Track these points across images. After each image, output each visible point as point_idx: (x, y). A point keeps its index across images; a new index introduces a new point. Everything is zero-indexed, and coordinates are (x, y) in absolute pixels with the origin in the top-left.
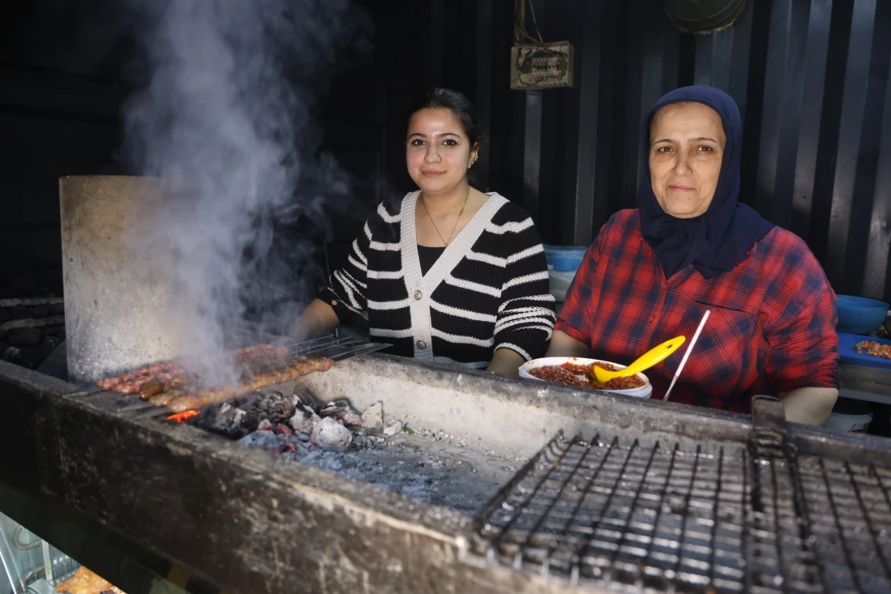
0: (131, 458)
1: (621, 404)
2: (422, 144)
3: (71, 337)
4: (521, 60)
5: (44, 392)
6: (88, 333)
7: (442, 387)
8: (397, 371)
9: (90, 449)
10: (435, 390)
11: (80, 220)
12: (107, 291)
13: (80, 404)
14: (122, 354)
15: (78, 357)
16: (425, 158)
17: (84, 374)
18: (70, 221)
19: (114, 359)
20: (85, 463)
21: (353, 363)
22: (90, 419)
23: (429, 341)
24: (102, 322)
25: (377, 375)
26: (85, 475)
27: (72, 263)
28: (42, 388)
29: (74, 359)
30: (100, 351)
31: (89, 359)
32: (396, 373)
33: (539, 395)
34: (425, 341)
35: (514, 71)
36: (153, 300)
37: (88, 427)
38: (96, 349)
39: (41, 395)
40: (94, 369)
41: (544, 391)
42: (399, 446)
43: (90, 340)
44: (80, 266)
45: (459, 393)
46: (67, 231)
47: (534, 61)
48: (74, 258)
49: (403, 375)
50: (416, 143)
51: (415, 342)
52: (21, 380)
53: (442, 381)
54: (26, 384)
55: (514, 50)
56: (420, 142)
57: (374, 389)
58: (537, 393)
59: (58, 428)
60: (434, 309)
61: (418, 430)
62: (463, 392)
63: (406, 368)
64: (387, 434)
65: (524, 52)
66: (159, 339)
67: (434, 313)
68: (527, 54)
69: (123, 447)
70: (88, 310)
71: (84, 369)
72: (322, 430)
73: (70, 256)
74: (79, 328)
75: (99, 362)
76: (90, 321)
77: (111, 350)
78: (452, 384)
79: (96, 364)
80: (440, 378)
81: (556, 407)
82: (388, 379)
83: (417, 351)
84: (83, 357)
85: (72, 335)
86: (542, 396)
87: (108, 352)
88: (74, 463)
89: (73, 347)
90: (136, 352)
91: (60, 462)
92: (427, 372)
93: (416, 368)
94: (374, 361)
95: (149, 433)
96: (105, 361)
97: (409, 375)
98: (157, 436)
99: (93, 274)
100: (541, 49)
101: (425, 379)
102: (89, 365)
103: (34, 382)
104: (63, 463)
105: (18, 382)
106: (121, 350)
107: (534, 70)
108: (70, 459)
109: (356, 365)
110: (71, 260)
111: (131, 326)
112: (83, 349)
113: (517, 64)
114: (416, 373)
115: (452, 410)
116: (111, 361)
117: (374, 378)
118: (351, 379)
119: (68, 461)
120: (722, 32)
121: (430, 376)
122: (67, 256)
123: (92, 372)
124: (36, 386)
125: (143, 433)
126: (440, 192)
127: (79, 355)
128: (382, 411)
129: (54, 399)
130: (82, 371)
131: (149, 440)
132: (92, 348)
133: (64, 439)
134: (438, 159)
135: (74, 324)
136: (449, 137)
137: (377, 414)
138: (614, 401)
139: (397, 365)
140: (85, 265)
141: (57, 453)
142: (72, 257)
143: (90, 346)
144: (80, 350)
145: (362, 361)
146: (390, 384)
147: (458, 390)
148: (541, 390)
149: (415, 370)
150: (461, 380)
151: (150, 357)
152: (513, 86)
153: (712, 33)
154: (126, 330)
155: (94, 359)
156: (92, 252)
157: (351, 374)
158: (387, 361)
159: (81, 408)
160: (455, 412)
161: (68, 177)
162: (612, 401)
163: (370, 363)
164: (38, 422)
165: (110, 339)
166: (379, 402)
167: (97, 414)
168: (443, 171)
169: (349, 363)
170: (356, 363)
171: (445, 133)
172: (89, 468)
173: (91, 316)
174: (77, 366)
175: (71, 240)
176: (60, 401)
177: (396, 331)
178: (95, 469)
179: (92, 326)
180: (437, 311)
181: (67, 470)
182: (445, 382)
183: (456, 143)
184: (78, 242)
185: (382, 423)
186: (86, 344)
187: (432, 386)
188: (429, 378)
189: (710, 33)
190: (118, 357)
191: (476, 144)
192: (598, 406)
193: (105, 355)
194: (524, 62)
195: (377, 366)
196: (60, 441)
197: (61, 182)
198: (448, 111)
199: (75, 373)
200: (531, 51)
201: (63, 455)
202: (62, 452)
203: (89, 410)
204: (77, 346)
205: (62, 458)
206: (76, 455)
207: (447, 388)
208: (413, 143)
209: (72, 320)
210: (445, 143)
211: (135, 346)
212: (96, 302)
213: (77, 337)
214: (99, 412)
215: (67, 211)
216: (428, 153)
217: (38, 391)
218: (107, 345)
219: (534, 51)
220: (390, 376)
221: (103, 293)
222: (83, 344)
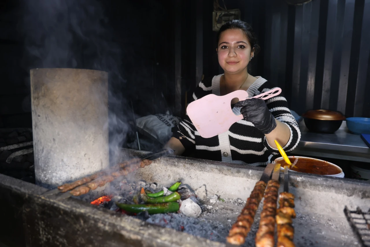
0: (92, 237)
1: (347, 184)
2: (226, 48)
3: (39, 159)
4: (217, 18)
5: (29, 194)
6: (49, 157)
7: (240, 177)
8: (213, 169)
9: (62, 229)
10: (235, 178)
11: (44, 94)
12: (61, 133)
13: (54, 203)
14: (69, 168)
15: (43, 170)
16: (228, 55)
17: (47, 180)
18: (38, 94)
19: (65, 171)
20: (58, 237)
21: (186, 165)
22: (62, 212)
23: (229, 153)
24: (58, 151)
25: (201, 171)
26: (58, 243)
27: (39, 118)
28: (26, 191)
29: (40, 171)
30: (56, 167)
31: (50, 172)
32: (212, 170)
33: (298, 180)
34: (227, 152)
35: (214, 23)
36: (86, 137)
37: (60, 216)
38: (54, 166)
39: (27, 196)
40: (53, 177)
41: (300, 178)
42: (221, 209)
43: (51, 161)
44: (45, 119)
45: (249, 180)
46: (36, 99)
47: (223, 18)
48: (41, 115)
49: (216, 171)
50: (223, 47)
51: (222, 153)
52: (13, 186)
53: (240, 173)
54: (16, 189)
55: (214, 13)
56: (225, 47)
57: (199, 177)
58: (297, 179)
59: (39, 215)
60: (231, 136)
61: (226, 199)
62: (252, 179)
63: (218, 167)
64: (212, 203)
65: (219, 14)
66: (89, 159)
67: (231, 138)
68: (220, 15)
69: (87, 230)
70: (50, 144)
71: (47, 177)
72: (185, 206)
73: (38, 114)
74: (43, 154)
75: (56, 173)
76: (51, 150)
77: (63, 166)
78: (245, 175)
79: (54, 174)
80: (238, 172)
81: (308, 186)
82: (207, 173)
83: (223, 158)
84: (46, 170)
85: (39, 158)
86: (300, 180)
87: (61, 167)
88: (49, 236)
89: (40, 164)
90: (77, 167)
91: (40, 235)
92: (231, 169)
93: (224, 167)
94: (199, 163)
95: (107, 224)
96: (60, 172)
97: (220, 170)
98: (113, 226)
99: (52, 123)
100: (226, 13)
101: (230, 172)
102: (50, 174)
103: (21, 187)
104: (42, 236)
105: (10, 187)
106: (69, 166)
107: (223, 22)
108: (47, 234)
109: (188, 166)
110: (39, 116)
111: (74, 152)
112: (46, 166)
113: (216, 20)
114: (224, 170)
115: (244, 188)
116: (63, 172)
117: (198, 173)
118: (184, 173)
119: (45, 234)
120: (307, 4)
121: (233, 171)
122: (36, 113)
123: (52, 178)
124: (23, 190)
125: (102, 223)
126: (235, 73)
127: (44, 169)
128: (206, 190)
129: (36, 199)
130: (46, 178)
131: (107, 228)
132: (52, 165)
133: (43, 222)
134: (235, 55)
135: (41, 152)
136: (241, 44)
137: (204, 192)
138: (343, 182)
139: (212, 166)
140: (48, 119)
141: (38, 230)
142: (39, 114)
143: (51, 164)
144: (44, 166)
145: (192, 164)
146: (208, 175)
147: (249, 178)
148: (299, 177)
149: (223, 168)
150: (251, 173)
151: (84, 169)
152: (214, 29)
153: (303, 4)
154: (71, 155)
155: (53, 172)
156: (52, 111)
157: (184, 171)
158: (206, 164)
159: (55, 205)
160: (246, 189)
161: (37, 69)
162: (341, 182)
163: (196, 165)
164: (24, 211)
165: (62, 160)
166: (204, 185)
167: (67, 209)
168: (238, 61)
169: (184, 165)
170: (188, 165)
171: (239, 41)
172: (61, 240)
173: (52, 147)
174: (42, 175)
175: (39, 104)
176: (40, 200)
177: (211, 148)
178: (65, 241)
179: (52, 153)
180: (232, 137)
181: (44, 239)
182: (242, 174)
183: (244, 47)
184: (43, 106)
185: (206, 196)
186: (48, 163)
187: (234, 176)
188: (232, 172)
189: (302, 4)
190: (67, 170)
191: (254, 48)
192: (334, 186)
193: (60, 169)
194: (219, 19)
195: (201, 166)
196: (40, 223)
197: (32, 72)
198: (241, 30)
199: (41, 179)
200: (222, 14)
201: (42, 231)
202: (41, 229)
203: (61, 207)
204: (43, 164)
205: (41, 232)
206: (51, 232)
207: (242, 177)
208: (222, 48)
209: (39, 149)
210: (239, 47)
211: (76, 164)
212: (54, 140)
213: (43, 159)
214: (69, 208)
215: (36, 88)
216: (230, 53)
217: (25, 194)
218: (61, 163)
219: (223, 13)
220: (208, 171)
221: (59, 134)
222: (46, 163)
